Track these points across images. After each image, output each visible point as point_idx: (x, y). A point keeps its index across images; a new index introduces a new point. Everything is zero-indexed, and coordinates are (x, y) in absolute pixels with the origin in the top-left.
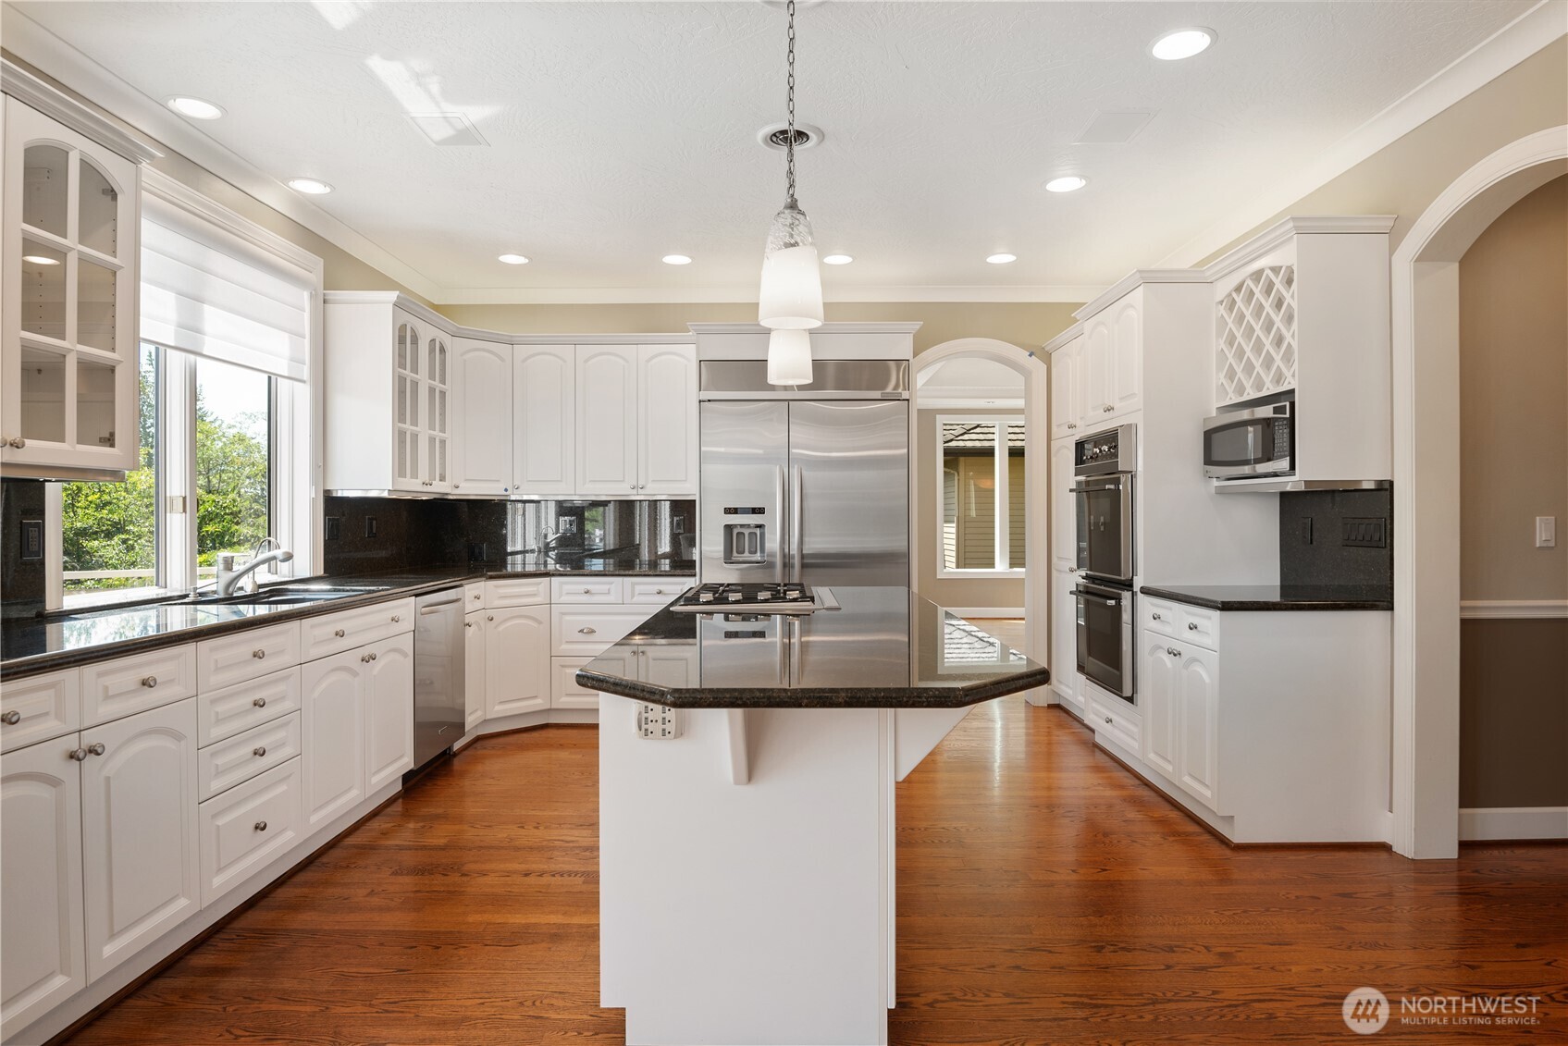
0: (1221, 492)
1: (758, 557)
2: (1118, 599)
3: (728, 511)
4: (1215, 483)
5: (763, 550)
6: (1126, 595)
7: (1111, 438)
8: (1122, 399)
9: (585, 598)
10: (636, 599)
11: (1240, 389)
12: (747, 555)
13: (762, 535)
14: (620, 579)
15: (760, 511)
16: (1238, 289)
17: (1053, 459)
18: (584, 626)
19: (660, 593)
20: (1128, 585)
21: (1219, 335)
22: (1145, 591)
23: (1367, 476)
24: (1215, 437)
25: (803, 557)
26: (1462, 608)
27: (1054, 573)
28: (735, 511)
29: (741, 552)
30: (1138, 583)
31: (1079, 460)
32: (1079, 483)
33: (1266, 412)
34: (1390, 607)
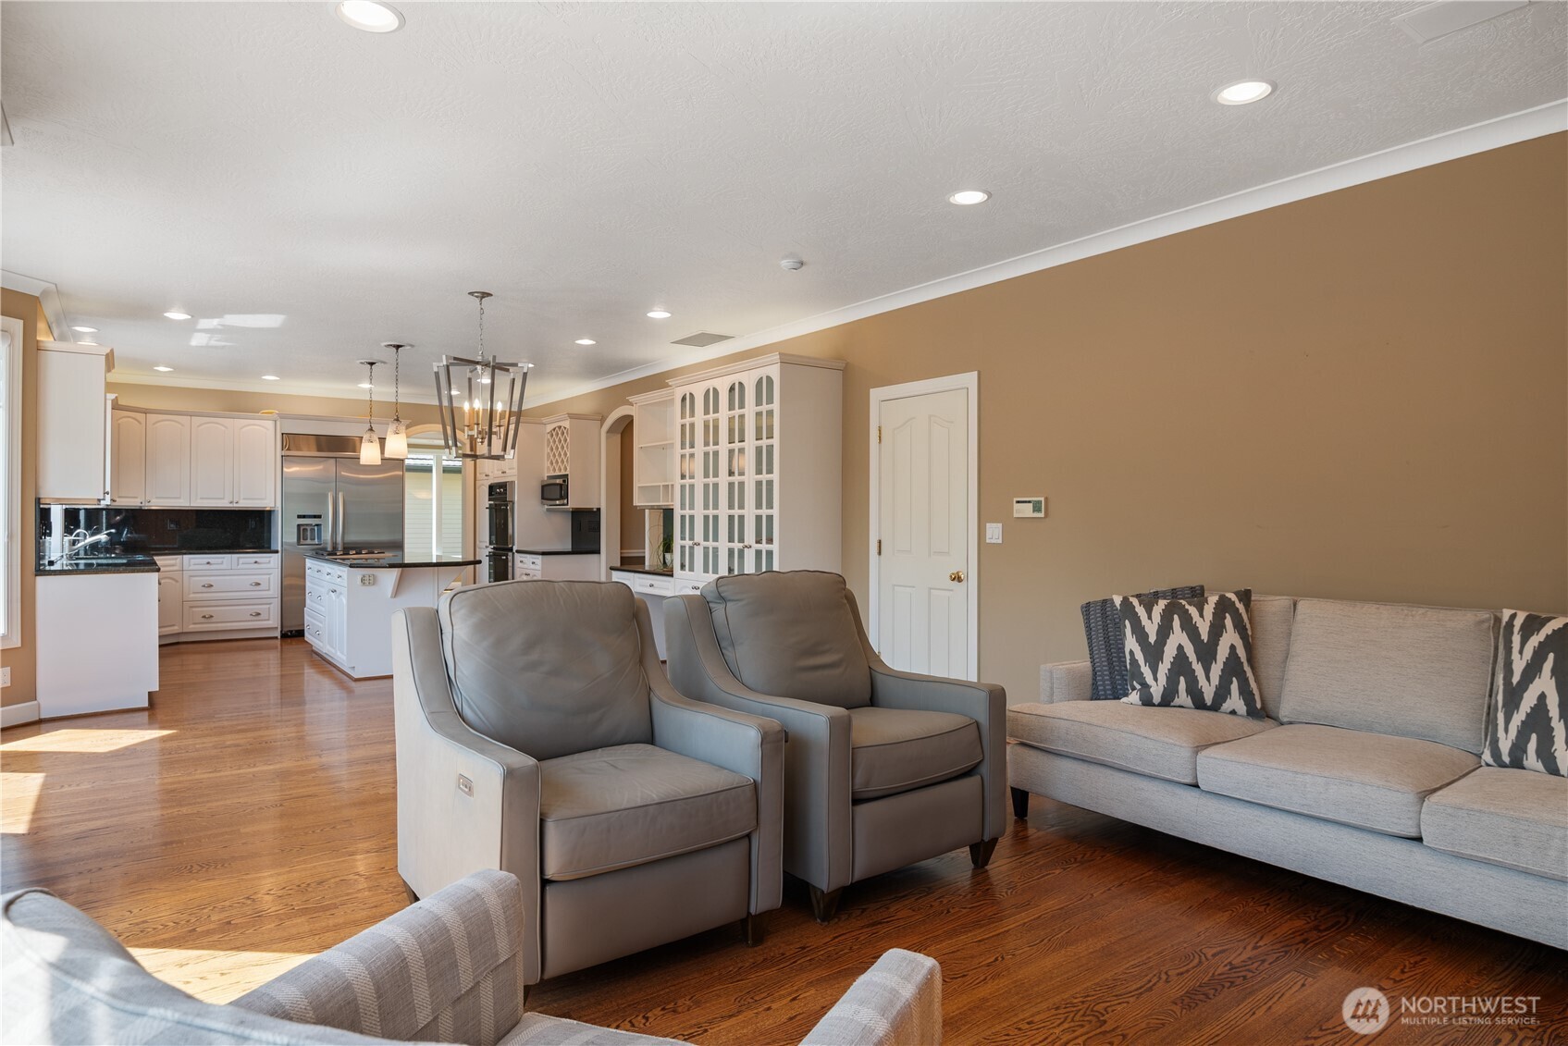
0: (548, 510)
1: (316, 541)
2: (507, 555)
3: (299, 517)
4: (546, 507)
5: (319, 538)
6: (510, 554)
7: (503, 485)
8: (510, 469)
9: (208, 567)
10: (240, 566)
11: (554, 470)
12: (309, 541)
13: (319, 531)
14: (229, 555)
15: (319, 517)
16: (554, 429)
17: (477, 491)
18: (206, 583)
19: (256, 562)
20: (511, 550)
21: (548, 446)
22: (518, 551)
23: (594, 506)
24: (545, 488)
25: (344, 544)
26: (621, 553)
27: (477, 550)
28: (304, 517)
29: (305, 539)
30: (515, 548)
31: (490, 494)
32: (490, 505)
33: (558, 481)
34: (599, 553)
